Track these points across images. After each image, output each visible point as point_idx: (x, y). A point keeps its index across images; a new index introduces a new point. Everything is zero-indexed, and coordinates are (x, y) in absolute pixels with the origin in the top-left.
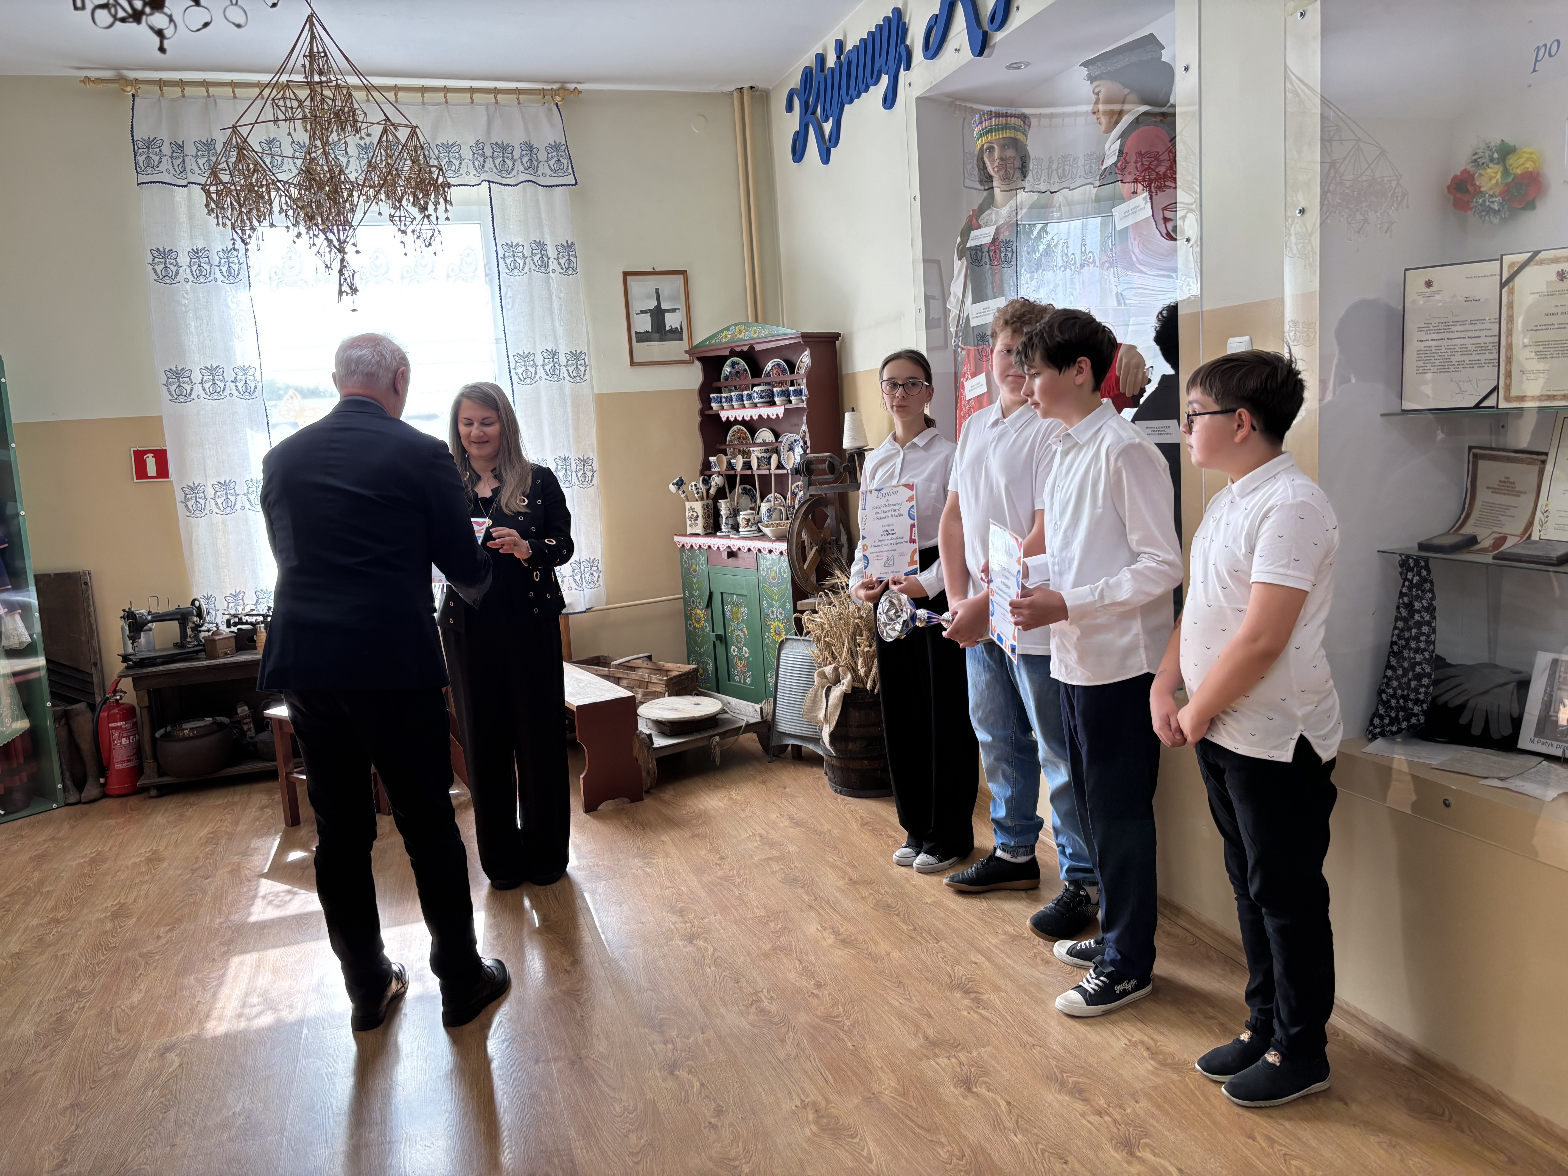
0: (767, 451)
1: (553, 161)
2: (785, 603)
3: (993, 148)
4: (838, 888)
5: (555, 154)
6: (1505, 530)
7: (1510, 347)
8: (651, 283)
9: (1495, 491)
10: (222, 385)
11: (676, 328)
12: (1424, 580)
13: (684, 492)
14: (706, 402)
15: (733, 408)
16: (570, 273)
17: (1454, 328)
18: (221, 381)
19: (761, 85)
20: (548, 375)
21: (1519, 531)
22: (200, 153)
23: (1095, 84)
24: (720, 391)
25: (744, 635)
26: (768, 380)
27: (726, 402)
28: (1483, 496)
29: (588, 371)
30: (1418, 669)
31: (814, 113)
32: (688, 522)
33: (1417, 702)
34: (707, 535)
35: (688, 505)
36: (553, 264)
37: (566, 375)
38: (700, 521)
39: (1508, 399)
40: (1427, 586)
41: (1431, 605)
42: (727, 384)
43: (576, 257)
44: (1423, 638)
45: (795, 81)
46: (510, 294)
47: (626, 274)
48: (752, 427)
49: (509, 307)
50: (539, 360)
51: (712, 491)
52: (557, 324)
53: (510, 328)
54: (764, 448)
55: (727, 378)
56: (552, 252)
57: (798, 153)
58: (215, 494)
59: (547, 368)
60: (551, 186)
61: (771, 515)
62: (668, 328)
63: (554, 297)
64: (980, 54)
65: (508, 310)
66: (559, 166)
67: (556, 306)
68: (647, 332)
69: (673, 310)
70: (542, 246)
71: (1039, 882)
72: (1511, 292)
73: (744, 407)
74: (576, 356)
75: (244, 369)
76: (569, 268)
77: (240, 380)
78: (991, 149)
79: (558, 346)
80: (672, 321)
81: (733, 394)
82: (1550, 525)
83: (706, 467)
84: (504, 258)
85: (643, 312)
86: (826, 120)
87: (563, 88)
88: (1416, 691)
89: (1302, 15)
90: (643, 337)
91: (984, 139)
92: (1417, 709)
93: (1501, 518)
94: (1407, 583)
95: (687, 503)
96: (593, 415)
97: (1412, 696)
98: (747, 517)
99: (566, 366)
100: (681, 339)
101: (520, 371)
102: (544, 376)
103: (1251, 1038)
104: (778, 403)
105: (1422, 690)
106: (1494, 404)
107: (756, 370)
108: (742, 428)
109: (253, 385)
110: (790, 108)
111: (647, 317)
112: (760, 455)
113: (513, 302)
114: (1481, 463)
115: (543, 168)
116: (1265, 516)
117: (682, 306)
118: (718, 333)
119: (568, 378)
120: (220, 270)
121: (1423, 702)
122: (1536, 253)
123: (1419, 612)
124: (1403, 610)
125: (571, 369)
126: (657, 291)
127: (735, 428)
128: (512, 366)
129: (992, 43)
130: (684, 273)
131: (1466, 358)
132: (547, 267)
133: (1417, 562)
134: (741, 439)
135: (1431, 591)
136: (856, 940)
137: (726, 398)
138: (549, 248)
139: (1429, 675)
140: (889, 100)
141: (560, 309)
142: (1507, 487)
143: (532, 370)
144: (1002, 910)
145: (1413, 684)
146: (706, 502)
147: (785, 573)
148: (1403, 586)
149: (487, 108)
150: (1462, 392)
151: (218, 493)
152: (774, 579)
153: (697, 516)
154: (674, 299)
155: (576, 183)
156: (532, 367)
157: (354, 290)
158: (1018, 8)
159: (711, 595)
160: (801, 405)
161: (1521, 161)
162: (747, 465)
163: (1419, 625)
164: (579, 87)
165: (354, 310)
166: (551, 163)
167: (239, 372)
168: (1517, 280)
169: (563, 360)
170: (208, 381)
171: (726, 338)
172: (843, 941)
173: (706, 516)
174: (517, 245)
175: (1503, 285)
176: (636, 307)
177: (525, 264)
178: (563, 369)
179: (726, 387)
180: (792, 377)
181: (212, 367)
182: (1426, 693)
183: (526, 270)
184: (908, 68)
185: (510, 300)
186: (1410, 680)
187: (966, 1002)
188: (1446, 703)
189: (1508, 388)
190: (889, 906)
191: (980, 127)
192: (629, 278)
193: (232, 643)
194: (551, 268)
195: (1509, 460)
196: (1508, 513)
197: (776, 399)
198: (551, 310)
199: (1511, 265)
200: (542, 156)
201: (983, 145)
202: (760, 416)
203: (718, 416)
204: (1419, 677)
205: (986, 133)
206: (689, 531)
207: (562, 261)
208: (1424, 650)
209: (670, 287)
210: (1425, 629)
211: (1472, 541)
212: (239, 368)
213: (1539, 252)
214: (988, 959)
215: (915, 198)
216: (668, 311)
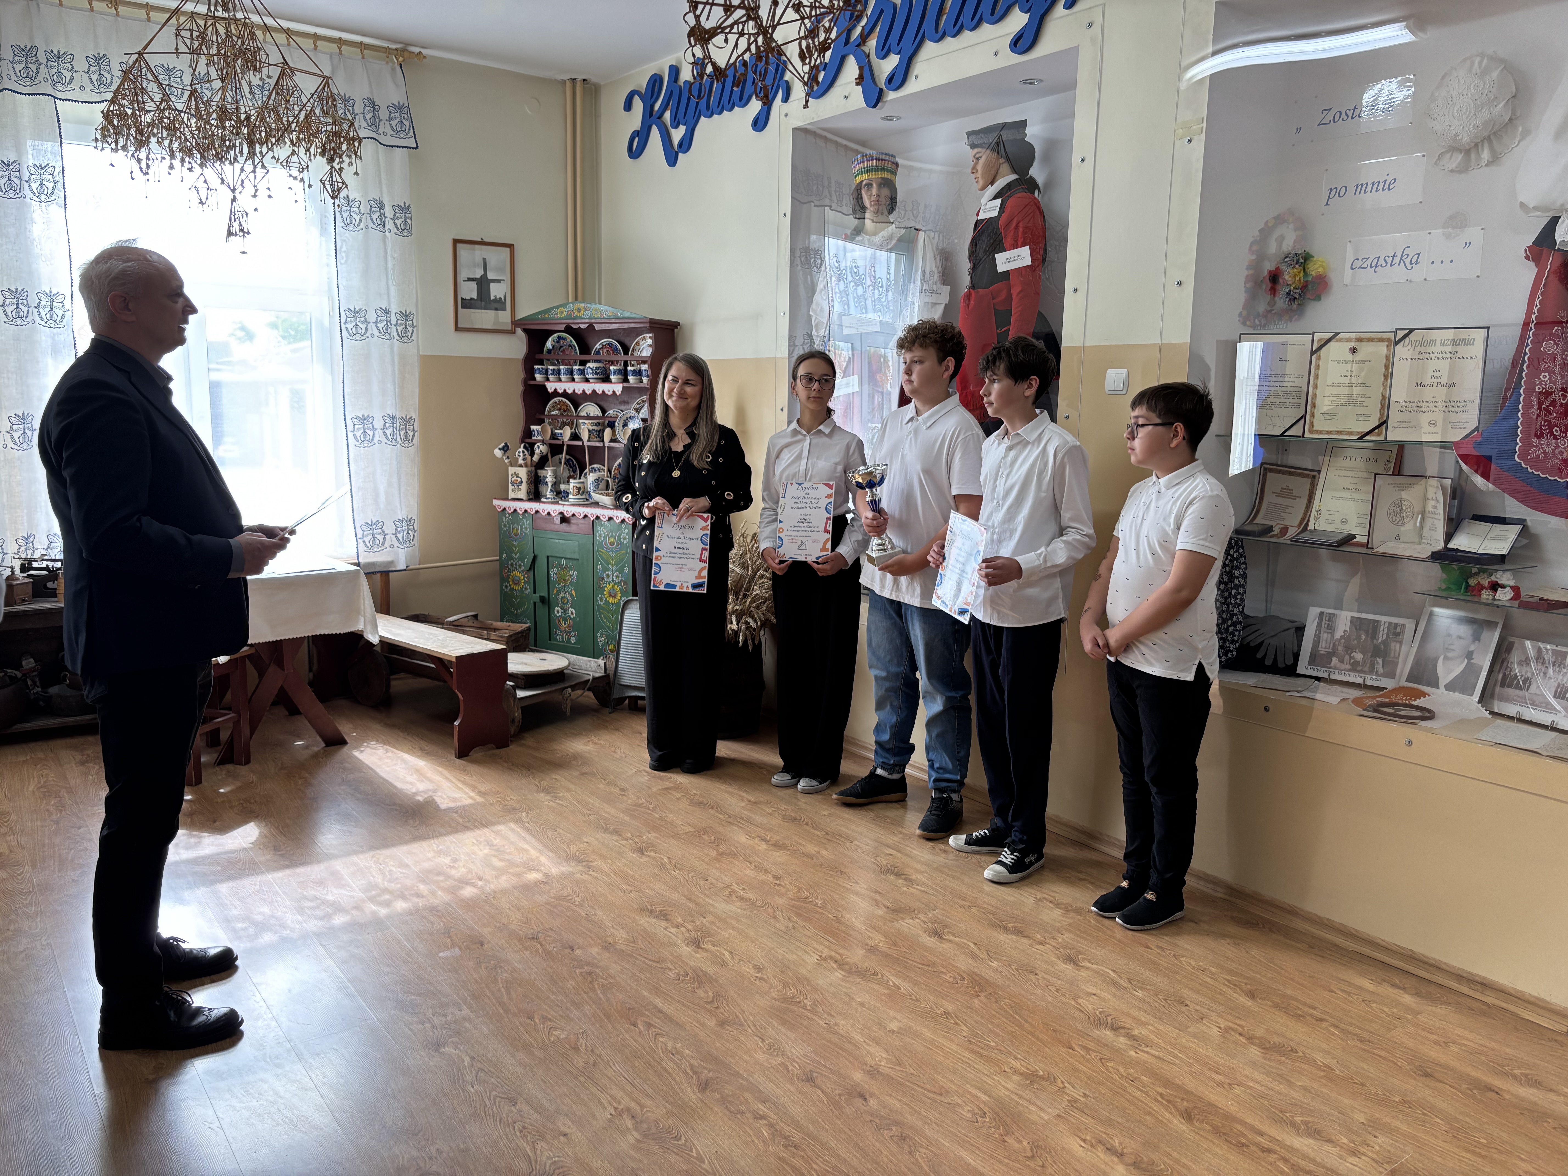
0: (598, 424)
1: (396, 121)
2: (623, 566)
3: (872, 185)
4: (744, 808)
5: (398, 114)
6: (1286, 523)
7: (1315, 395)
8: (480, 252)
9: (1278, 495)
10: (25, 309)
11: (500, 298)
12: (1241, 555)
13: (508, 458)
14: (530, 373)
15: (560, 380)
16: (405, 234)
17: (1270, 379)
18: (25, 306)
19: (594, 79)
20: (380, 333)
21: (1296, 523)
22: (17, 58)
23: (976, 150)
24: (541, 363)
25: (572, 596)
26: (597, 357)
27: (553, 374)
28: (1269, 498)
29: (415, 332)
30: (1235, 619)
31: (660, 116)
32: (510, 487)
33: (1232, 642)
34: (530, 500)
35: (511, 470)
36: (389, 224)
37: (395, 334)
38: (524, 487)
39: (1311, 431)
40: (1242, 560)
41: (1245, 573)
42: (549, 357)
43: (411, 219)
44: (1239, 597)
45: (642, 83)
46: (344, 249)
47: (456, 242)
48: (576, 400)
49: (343, 261)
50: (372, 317)
51: (536, 458)
52: (390, 282)
53: (343, 283)
54: (595, 421)
55: (549, 351)
56: (388, 212)
57: (636, 149)
58: (11, 428)
59: (380, 326)
60: (392, 146)
61: (598, 485)
62: (492, 298)
63: (389, 257)
64: (875, 106)
65: (341, 264)
66: (402, 127)
67: (390, 265)
68: (472, 299)
69: (499, 281)
70: (381, 205)
71: (906, 796)
72: (1318, 358)
73: (573, 380)
74: (405, 316)
75: (51, 296)
76: (404, 230)
77: (44, 307)
78: (869, 185)
79: (389, 305)
80: (497, 291)
81: (562, 367)
82: (1322, 520)
83: (527, 434)
84: (340, 212)
85: (469, 279)
86: (676, 127)
87: (404, 50)
88: (1233, 634)
89: (1190, 141)
90: (468, 304)
91: (865, 176)
92: (1232, 647)
93: (1282, 514)
94: (1229, 557)
95: (510, 468)
96: (417, 376)
97: (1230, 638)
98: (578, 486)
99: (395, 325)
100: (505, 310)
101: (350, 326)
102: (376, 333)
103: (1129, 885)
104: (613, 381)
105: (1236, 633)
106: (1301, 434)
107: (585, 349)
108: (564, 400)
109: (60, 313)
110: (628, 106)
111: (474, 285)
112: (591, 428)
113: (347, 257)
114: (1269, 474)
115: (384, 127)
116: (1191, 503)
117: (507, 277)
118: (552, 308)
119: (397, 337)
120: (30, 186)
121: (1237, 642)
122: (1337, 333)
123: (1237, 578)
124: (1225, 577)
125: (400, 329)
126: (484, 260)
127: (556, 399)
128: (343, 321)
129: (885, 100)
130: (511, 246)
131: (1277, 401)
132: (384, 226)
133: (1236, 542)
134: (564, 410)
135: (1245, 563)
136: (785, 844)
137: (553, 370)
138: (386, 207)
139: (1240, 623)
140: (760, 123)
141: (393, 269)
142: (1287, 493)
143: (363, 326)
144: (887, 817)
145: (1231, 629)
146: (530, 469)
147: (625, 539)
148: (1226, 559)
149: (331, 57)
150: (1273, 424)
151: (15, 427)
152: (612, 544)
153: (522, 482)
154: (500, 270)
155: (417, 147)
156: (363, 323)
157: (244, 232)
158: (916, 77)
159: (535, 558)
160: (641, 385)
161: (1317, 266)
162: (575, 437)
163: (1237, 587)
164: (424, 51)
165: (243, 253)
166: (394, 123)
167: (43, 297)
168: (1323, 350)
169: (393, 320)
170: (10, 304)
171: (561, 314)
172: (774, 845)
173: (529, 482)
174: (354, 200)
175: (1313, 353)
176: (463, 274)
177: (361, 220)
178: (394, 328)
179: (548, 360)
180: (626, 358)
181: (16, 289)
182: (1239, 636)
183: (362, 226)
184: (786, 99)
185: (344, 254)
186: (1228, 627)
187: (901, 881)
188: (1248, 643)
189: (1312, 423)
190: (795, 819)
191: (862, 165)
192: (459, 245)
193: (30, 588)
194: (387, 227)
195: (1290, 473)
196: (1287, 511)
197: (612, 377)
198: (386, 268)
199: (1320, 340)
200: (383, 114)
201: (862, 181)
202: (594, 391)
203: (544, 387)
204: (1234, 624)
205: (867, 171)
206: (511, 495)
207: (398, 222)
208: (1239, 605)
209: (497, 258)
210: (1241, 590)
211: (1270, 529)
212: (45, 293)
213: (1339, 333)
214: (899, 851)
215: (785, 215)
216: (494, 281)
